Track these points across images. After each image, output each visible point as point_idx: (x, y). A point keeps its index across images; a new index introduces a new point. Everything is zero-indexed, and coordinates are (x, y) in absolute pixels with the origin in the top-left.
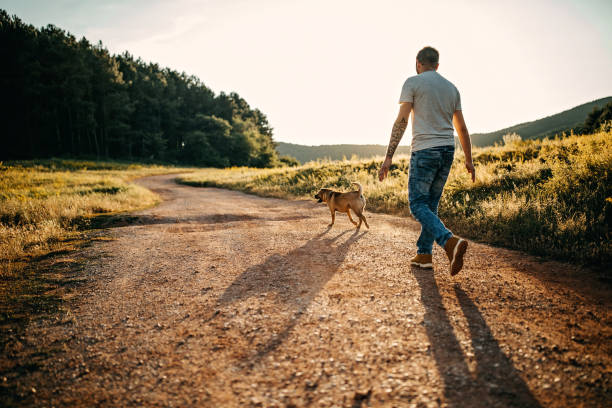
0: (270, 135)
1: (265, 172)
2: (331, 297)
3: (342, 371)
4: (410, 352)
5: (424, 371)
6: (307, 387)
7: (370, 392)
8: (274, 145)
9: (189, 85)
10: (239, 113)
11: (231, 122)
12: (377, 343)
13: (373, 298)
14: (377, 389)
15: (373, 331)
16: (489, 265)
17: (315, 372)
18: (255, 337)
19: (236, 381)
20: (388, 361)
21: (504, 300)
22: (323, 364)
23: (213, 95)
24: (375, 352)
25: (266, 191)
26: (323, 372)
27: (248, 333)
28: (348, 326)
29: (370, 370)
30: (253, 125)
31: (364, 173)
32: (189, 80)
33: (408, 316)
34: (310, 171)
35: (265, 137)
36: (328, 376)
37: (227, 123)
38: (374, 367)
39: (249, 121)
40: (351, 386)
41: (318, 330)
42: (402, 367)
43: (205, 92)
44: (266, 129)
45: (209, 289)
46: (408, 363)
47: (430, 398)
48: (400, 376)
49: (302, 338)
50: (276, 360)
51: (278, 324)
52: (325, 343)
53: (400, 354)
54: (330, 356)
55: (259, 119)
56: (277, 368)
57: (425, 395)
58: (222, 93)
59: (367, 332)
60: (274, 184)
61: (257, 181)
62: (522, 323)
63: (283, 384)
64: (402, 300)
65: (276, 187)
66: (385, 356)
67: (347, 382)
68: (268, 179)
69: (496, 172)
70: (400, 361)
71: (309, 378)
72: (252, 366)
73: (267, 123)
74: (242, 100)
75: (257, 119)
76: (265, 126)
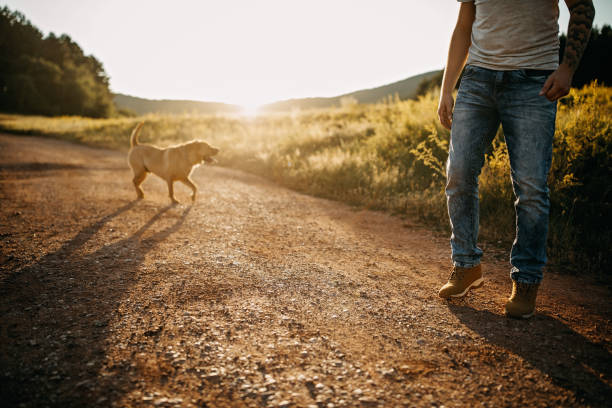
0: (107, 84)
1: (99, 123)
8: (112, 96)
9: (12, 22)
10: (71, 58)
11: (62, 67)
13: (186, 243)
16: (309, 214)
23: (41, 35)
25: (97, 142)
30: (88, 72)
31: (202, 128)
32: (12, 17)
33: (218, 258)
34: (147, 123)
35: (101, 86)
37: (57, 68)
39: (82, 68)
43: (31, 32)
44: (102, 78)
45: (6, 235)
55: (94, 65)
58: (52, 35)
60: (107, 135)
61: (88, 131)
64: (216, 245)
65: (108, 138)
68: (101, 130)
69: (327, 130)
73: (102, 70)
74: (75, 44)
75: (92, 66)
76: (101, 74)
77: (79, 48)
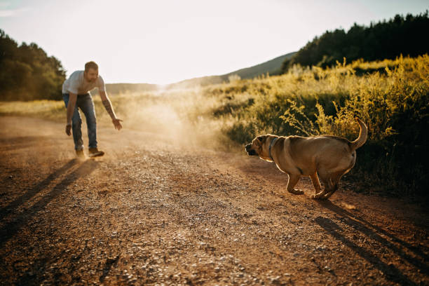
0: (64, 76)
1: (60, 104)
2: (99, 193)
3: (101, 245)
4: (151, 227)
5: (158, 239)
6: (73, 259)
7: (118, 257)
10: (38, 59)
11: (32, 66)
12: (128, 223)
13: (130, 191)
14: (124, 255)
15: (127, 214)
17: (80, 248)
18: (37, 227)
19: (17, 262)
20: (135, 234)
21: (218, 186)
22: (87, 241)
23: (16, 44)
24: (126, 229)
26: (86, 247)
27: (32, 224)
28: (109, 212)
29: (121, 242)
30: (50, 68)
33: (153, 201)
35: (60, 77)
36: (89, 250)
37: (28, 67)
38: (124, 240)
39: (47, 65)
40: (105, 254)
41: (87, 218)
42: (143, 238)
43: (10, 43)
44: (61, 71)
46: (149, 234)
47: (159, 256)
48: (141, 244)
49: (73, 225)
50: (51, 242)
51: (57, 216)
52: (90, 226)
53: (143, 229)
54: (93, 235)
55: (55, 63)
56: (52, 248)
57: (156, 255)
58: (24, 44)
59: (122, 215)
62: (227, 200)
63: (54, 259)
64: (150, 191)
66: (133, 231)
67: (102, 252)
69: (221, 101)
70: (143, 233)
71: (75, 253)
72: (31, 249)
73: (61, 66)
74: (41, 49)
75: (53, 64)
76: (60, 69)
77: (43, 52)
